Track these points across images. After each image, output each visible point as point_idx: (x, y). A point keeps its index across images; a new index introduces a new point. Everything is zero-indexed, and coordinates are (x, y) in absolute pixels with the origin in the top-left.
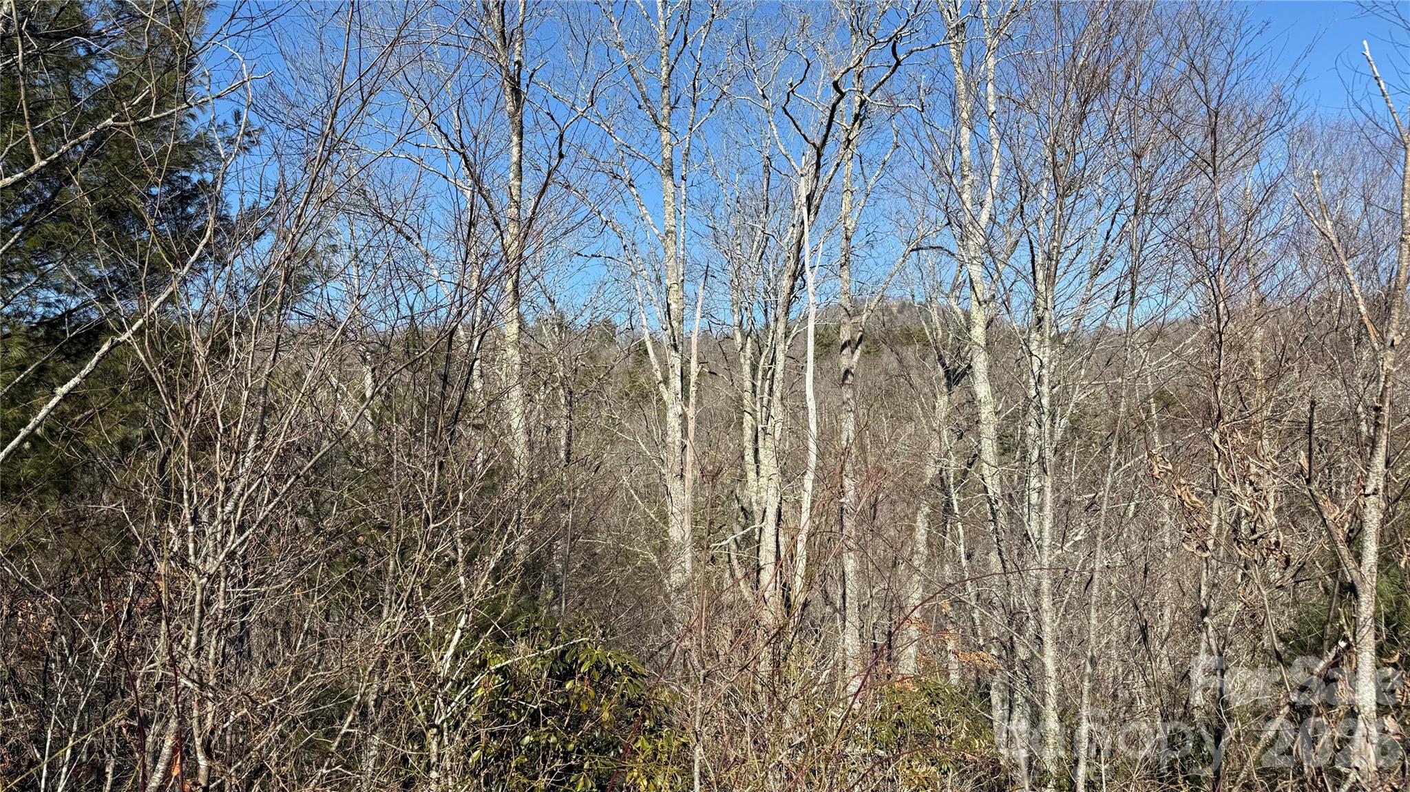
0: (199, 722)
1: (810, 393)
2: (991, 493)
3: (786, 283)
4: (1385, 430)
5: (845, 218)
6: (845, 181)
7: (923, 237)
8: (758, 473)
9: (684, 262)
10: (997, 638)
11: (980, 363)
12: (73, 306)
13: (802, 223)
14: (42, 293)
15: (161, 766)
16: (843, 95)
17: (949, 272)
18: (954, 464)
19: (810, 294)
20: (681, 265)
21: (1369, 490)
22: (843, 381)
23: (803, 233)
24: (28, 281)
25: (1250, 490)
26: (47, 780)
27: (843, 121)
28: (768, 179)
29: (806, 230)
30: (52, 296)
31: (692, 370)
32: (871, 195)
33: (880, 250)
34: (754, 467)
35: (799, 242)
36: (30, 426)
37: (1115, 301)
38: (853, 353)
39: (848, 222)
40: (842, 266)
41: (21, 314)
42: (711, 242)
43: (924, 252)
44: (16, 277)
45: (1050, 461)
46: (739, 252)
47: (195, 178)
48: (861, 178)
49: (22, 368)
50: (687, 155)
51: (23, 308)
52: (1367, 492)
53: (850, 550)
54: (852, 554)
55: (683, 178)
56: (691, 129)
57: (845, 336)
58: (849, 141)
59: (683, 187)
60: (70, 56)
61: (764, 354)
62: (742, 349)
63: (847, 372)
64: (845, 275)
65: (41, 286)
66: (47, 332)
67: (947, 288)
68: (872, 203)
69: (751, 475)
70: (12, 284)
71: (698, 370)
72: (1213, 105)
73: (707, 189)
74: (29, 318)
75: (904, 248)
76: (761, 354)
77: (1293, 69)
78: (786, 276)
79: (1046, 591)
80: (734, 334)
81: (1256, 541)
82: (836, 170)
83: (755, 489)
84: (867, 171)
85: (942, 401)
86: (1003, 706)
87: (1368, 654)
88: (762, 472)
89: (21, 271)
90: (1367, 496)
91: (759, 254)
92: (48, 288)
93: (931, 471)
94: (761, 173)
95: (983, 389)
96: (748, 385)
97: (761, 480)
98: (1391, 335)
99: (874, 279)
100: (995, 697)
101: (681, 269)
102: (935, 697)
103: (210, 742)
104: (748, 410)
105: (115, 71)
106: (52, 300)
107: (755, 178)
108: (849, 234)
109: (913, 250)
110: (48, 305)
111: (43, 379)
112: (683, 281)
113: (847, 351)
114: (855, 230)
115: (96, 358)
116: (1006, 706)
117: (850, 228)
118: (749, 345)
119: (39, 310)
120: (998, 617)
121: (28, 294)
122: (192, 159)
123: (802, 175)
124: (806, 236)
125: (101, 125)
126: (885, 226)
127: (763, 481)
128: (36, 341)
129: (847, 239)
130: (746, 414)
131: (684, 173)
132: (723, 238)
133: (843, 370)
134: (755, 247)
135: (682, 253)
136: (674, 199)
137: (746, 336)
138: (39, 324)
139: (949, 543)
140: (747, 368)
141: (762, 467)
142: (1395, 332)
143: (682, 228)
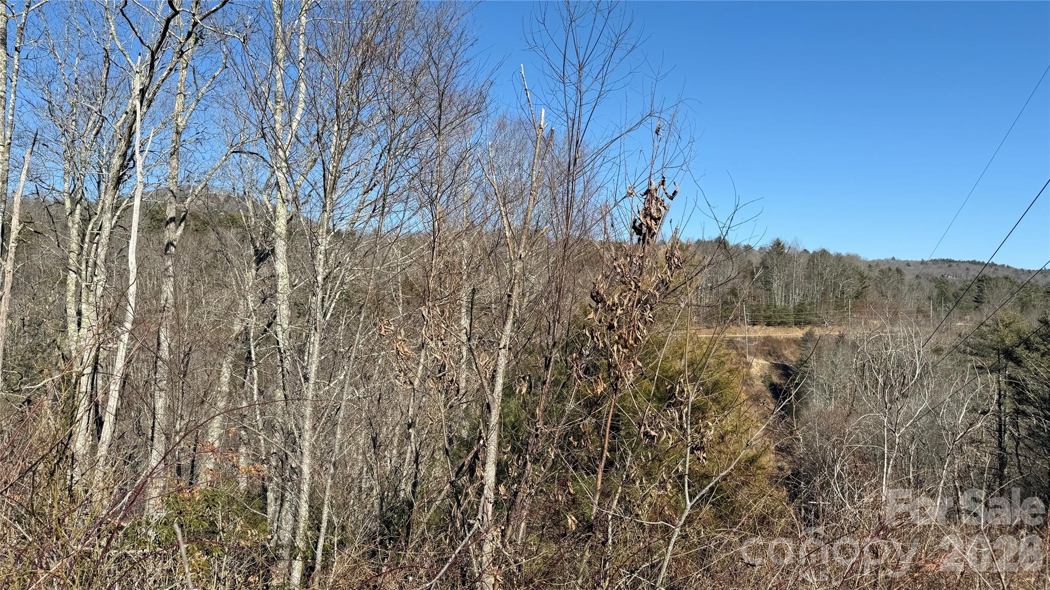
1: (132, 258)
2: (281, 346)
3: (116, 161)
4: (513, 309)
5: (178, 115)
6: (179, 85)
7: (243, 143)
8: (79, 324)
9: (12, 126)
10: (275, 453)
11: (281, 247)
13: (135, 112)
16: (177, 13)
17: (263, 175)
18: (255, 324)
19: (138, 173)
20: (9, 129)
21: (501, 346)
22: (166, 251)
23: (135, 120)
25: (440, 344)
27: (177, 34)
28: (108, 69)
29: (138, 118)
31: (13, 227)
32: (202, 101)
33: (208, 148)
34: (76, 319)
35: (131, 127)
37: (373, 212)
38: (177, 228)
39: (180, 120)
40: (172, 155)
42: (44, 114)
43: (245, 155)
45: (320, 322)
46: (73, 127)
48: (194, 85)
50: (22, 29)
52: (501, 347)
53: (161, 390)
54: (163, 394)
55: (16, 49)
56: (28, 7)
57: (171, 213)
58: (183, 53)
59: (16, 57)
61: (93, 221)
62: (71, 213)
63: (170, 244)
64: (174, 163)
67: (261, 187)
68: (203, 108)
69: (72, 327)
71: (19, 228)
72: (442, 87)
73: (44, 65)
75: (226, 149)
76: (90, 220)
77: (490, 75)
78: (117, 155)
79: (308, 416)
80: (64, 200)
81: (440, 377)
82: (168, 74)
83: (75, 338)
84: (199, 82)
85: (251, 274)
86: (276, 502)
87: (493, 447)
88: (83, 324)
90: (500, 349)
91: (94, 132)
93: (237, 328)
94: (101, 62)
95: (281, 267)
96: (74, 246)
97: (82, 330)
98: (520, 252)
99: (201, 170)
100: (270, 496)
101: (8, 133)
102: (211, 502)
104: (73, 268)
107: (95, 65)
108: (180, 130)
109: (234, 152)
112: (10, 144)
113: (172, 225)
114: (186, 127)
116: (279, 502)
117: (181, 125)
118: (78, 212)
120: (278, 438)
123: (137, 72)
124: (138, 124)
126: (213, 129)
127: (83, 331)
129: (178, 133)
130: (71, 272)
131: (18, 45)
132: (58, 113)
133: (166, 242)
134: (90, 125)
135: (10, 118)
136: (6, 67)
137: (75, 202)
139: (247, 383)
140: (74, 232)
141: (83, 319)
142: (522, 250)
143: (12, 96)
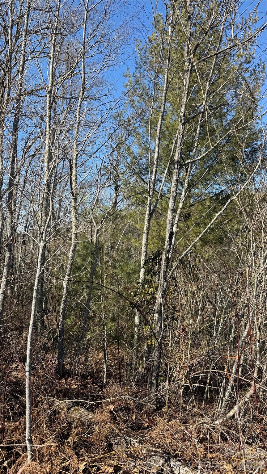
0: (257, 319)
12: (223, 189)
14: (215, 186)
15: (247, 330)
24: (211, 183)
26: (216, 326)
30: (218, 186)
36: (209, 225)
41: (210, 193)
44: (208, 182)
47: (259, 143)
49: (209, 208)
51: (210, 191)
60: (222, 113)
65: (215, 184)
66: (216, 197)
70: (208, 184)
74: (212, 194)
89: (210, 180)
92: (217, 184)
103: (260, 327)
105: (234, 114)
106: (218, 188)
110: (217, 189)
111: (215, 210)
115: (226, 205)
119: (214, 191)
121: (212, 187)
122: (258, 138)
125: (228, 132)
128: (214, 200)
138: (215, 195)
